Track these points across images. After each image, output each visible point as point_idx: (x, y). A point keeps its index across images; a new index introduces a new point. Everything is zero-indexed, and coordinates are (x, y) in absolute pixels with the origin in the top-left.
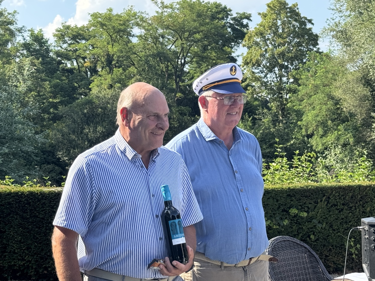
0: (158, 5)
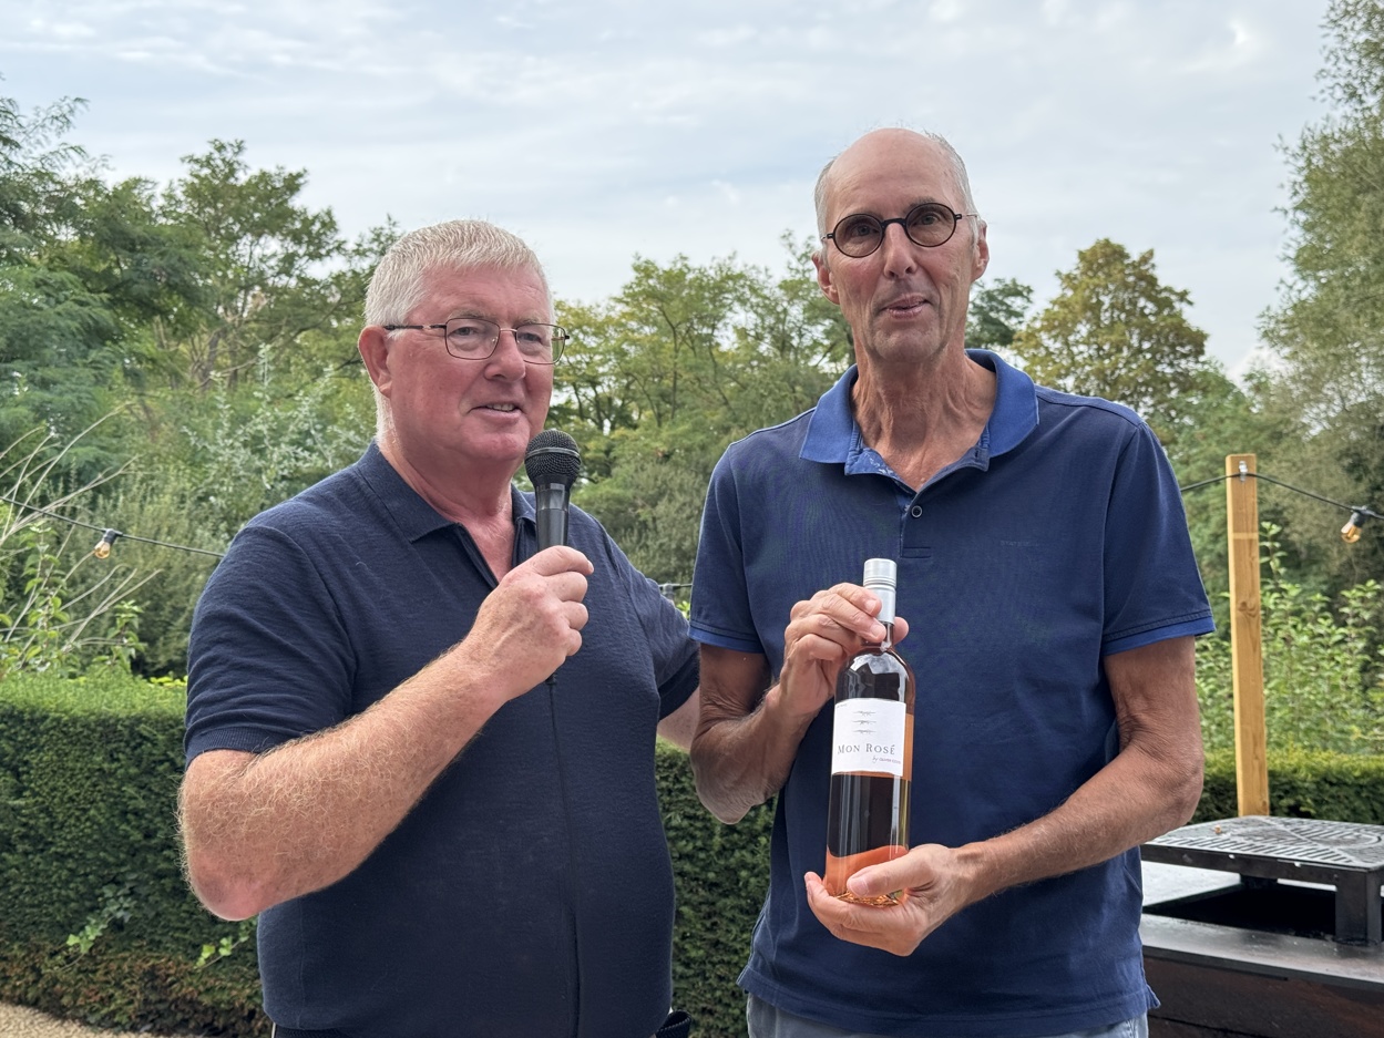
0: (794, 254)
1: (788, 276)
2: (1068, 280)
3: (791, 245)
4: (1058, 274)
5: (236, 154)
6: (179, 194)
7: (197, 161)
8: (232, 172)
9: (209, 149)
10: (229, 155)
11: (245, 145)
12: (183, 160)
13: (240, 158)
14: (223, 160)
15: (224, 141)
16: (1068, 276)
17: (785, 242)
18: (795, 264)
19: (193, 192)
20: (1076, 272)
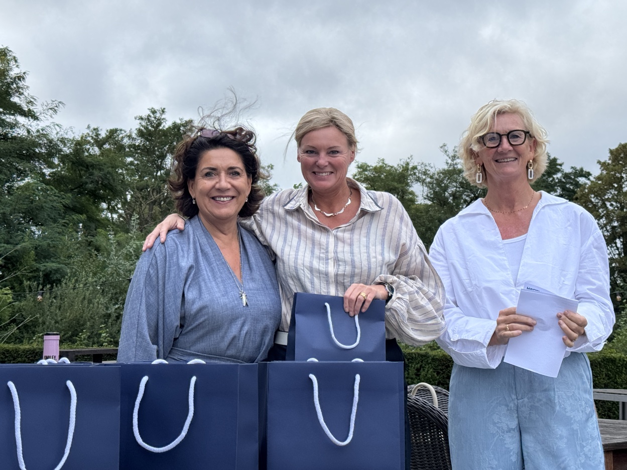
0: (448, 156)
1: (446, 167)
2: (604, 165)
3: (446, 152)
4: (599, 162)
5: (161, 115)
6: (134, 135)
7: (142, 119)
8: (159, 124)
9: (149, 112)
10: (158, 115)
11: (165, 110)
12: (135, 118)
13: (163, 116)
14: (155, 118)
15: (157, 108)
16: (604, 163)
17: (442, 150)
18: (450, 161)
19: (141, 133)
20: (610, 162)
